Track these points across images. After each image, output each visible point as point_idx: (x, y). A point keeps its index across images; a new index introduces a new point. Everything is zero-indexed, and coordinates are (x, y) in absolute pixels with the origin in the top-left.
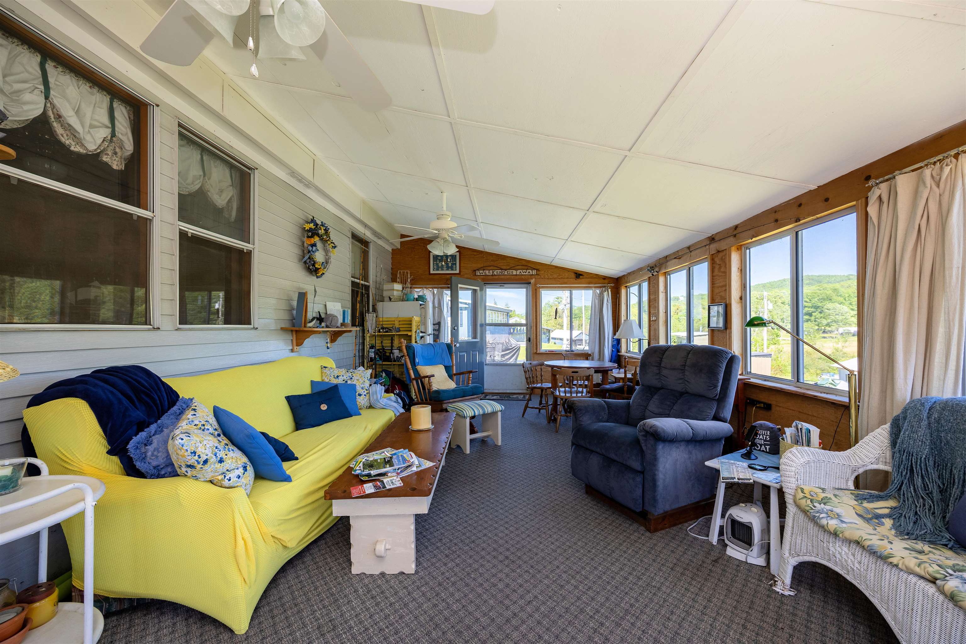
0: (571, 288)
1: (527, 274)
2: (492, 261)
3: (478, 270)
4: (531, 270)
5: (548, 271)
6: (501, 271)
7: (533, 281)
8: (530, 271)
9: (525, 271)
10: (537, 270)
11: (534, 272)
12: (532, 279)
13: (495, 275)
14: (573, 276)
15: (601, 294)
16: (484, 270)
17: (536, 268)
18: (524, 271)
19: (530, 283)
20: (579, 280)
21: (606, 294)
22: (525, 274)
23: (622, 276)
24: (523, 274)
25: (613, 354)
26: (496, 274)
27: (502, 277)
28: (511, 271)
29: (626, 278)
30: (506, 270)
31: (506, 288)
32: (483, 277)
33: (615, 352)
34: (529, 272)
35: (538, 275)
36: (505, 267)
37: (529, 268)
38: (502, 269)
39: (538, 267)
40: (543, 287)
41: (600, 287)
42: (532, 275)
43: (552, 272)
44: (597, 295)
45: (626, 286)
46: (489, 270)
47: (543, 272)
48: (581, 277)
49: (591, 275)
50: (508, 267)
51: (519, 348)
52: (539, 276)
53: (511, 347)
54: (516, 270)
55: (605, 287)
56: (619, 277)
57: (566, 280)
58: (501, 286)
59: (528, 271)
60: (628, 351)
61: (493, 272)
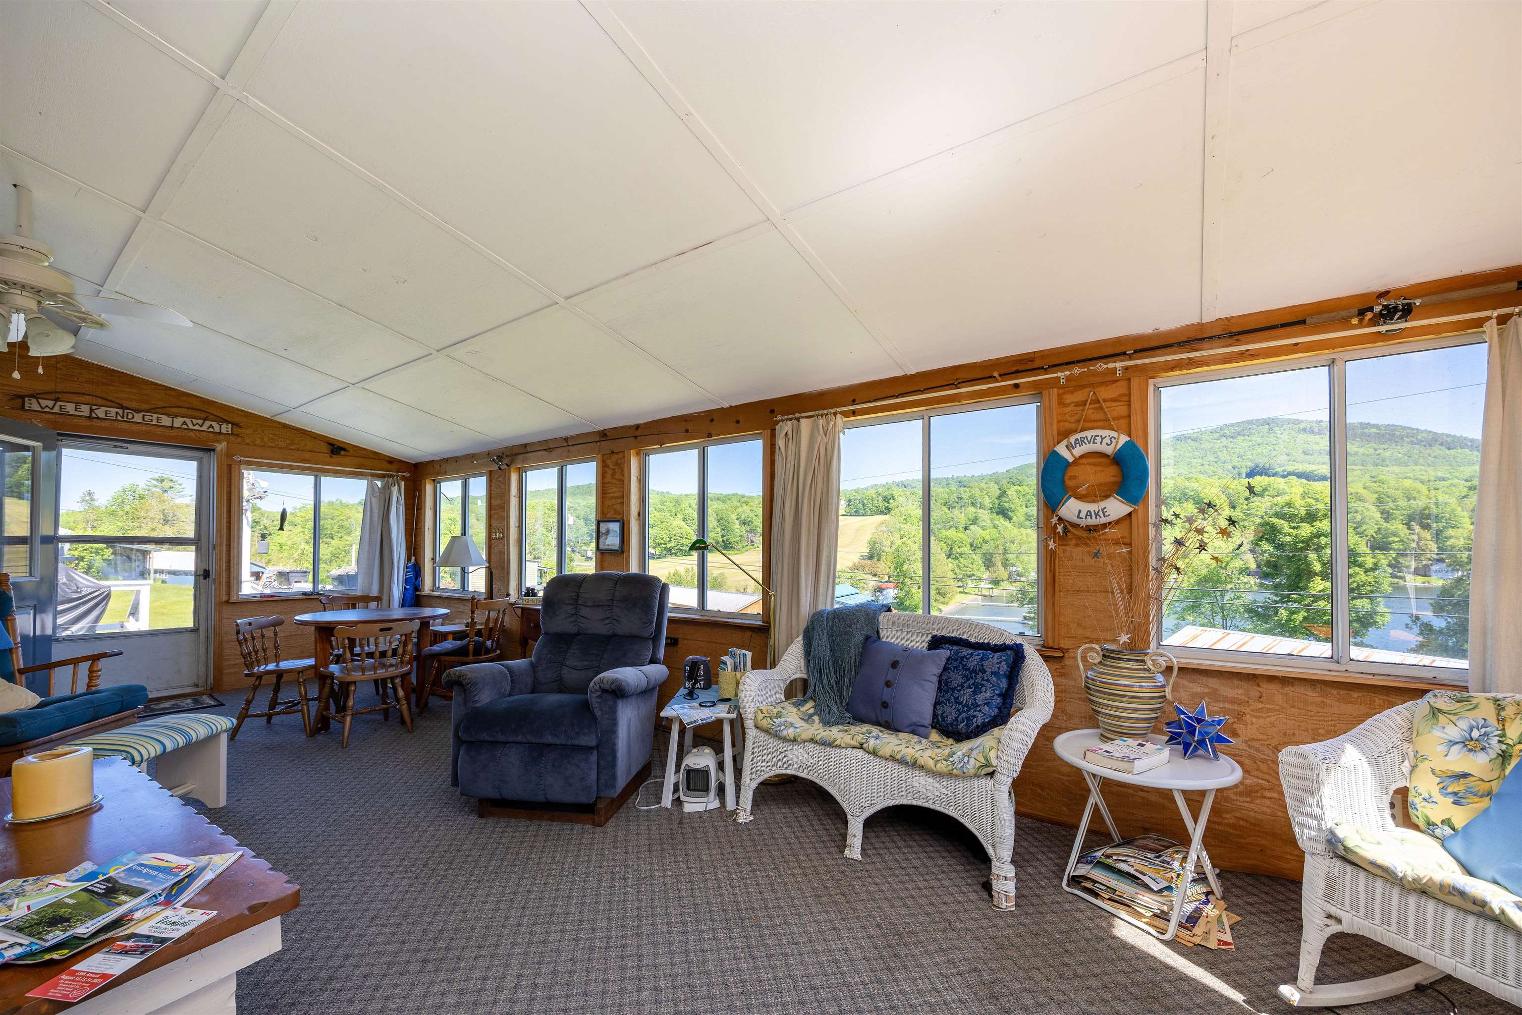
0: (317, 473)
1: (204, 428)
2: (86, 382)
3: (32, 396)
4: (218, 422)
5: (263, 431)
6: (120, 411)
7: (221, 447)
8: (215, 424)
9: (200, 422)
10: (233, 424)
11: (226, 428)
12: (220, 442)
13: (98, 418)
14: (325, 448)
15: (387, 488)
16: (57, 400)
17: (231, 420)
18: (195, 421)
19: (214, 450)
20: (336, 459)
21: (395, 490)
22: (197, 427)
23: (428, 462)
24: (191, 427)
25: (407, 595)
26: (102, 415)
27: (125, 426)
28: (155, 416)
29: (437, 467)
30: (137, 411)
31: (133, 453)
32: (51, 416)
33: (411, 592)
34: (211, 426)
35: (238, 435)
36: (134, 405)
37: (211, 417)
38: (123, 407)
39: (237, 420)
40: (248, 463)
41: (382, 477)
42: (220, 433)
43: (275, 435)
44: (377, 490)
45: (434, 480)
46: (78, 404)
47: (249, 431)
48: (342, 453)
49: (363, 452)
50: (148, 407)
51: (108, 596)
52: (239, 440)
53: (75, 596)
54: (173, 416)
55: (391, 476)
56: (421, 463)
57: (308, 455)
58: (115, 446)
59: (208, 423)
60: (435, 587)
61: (92, 410)
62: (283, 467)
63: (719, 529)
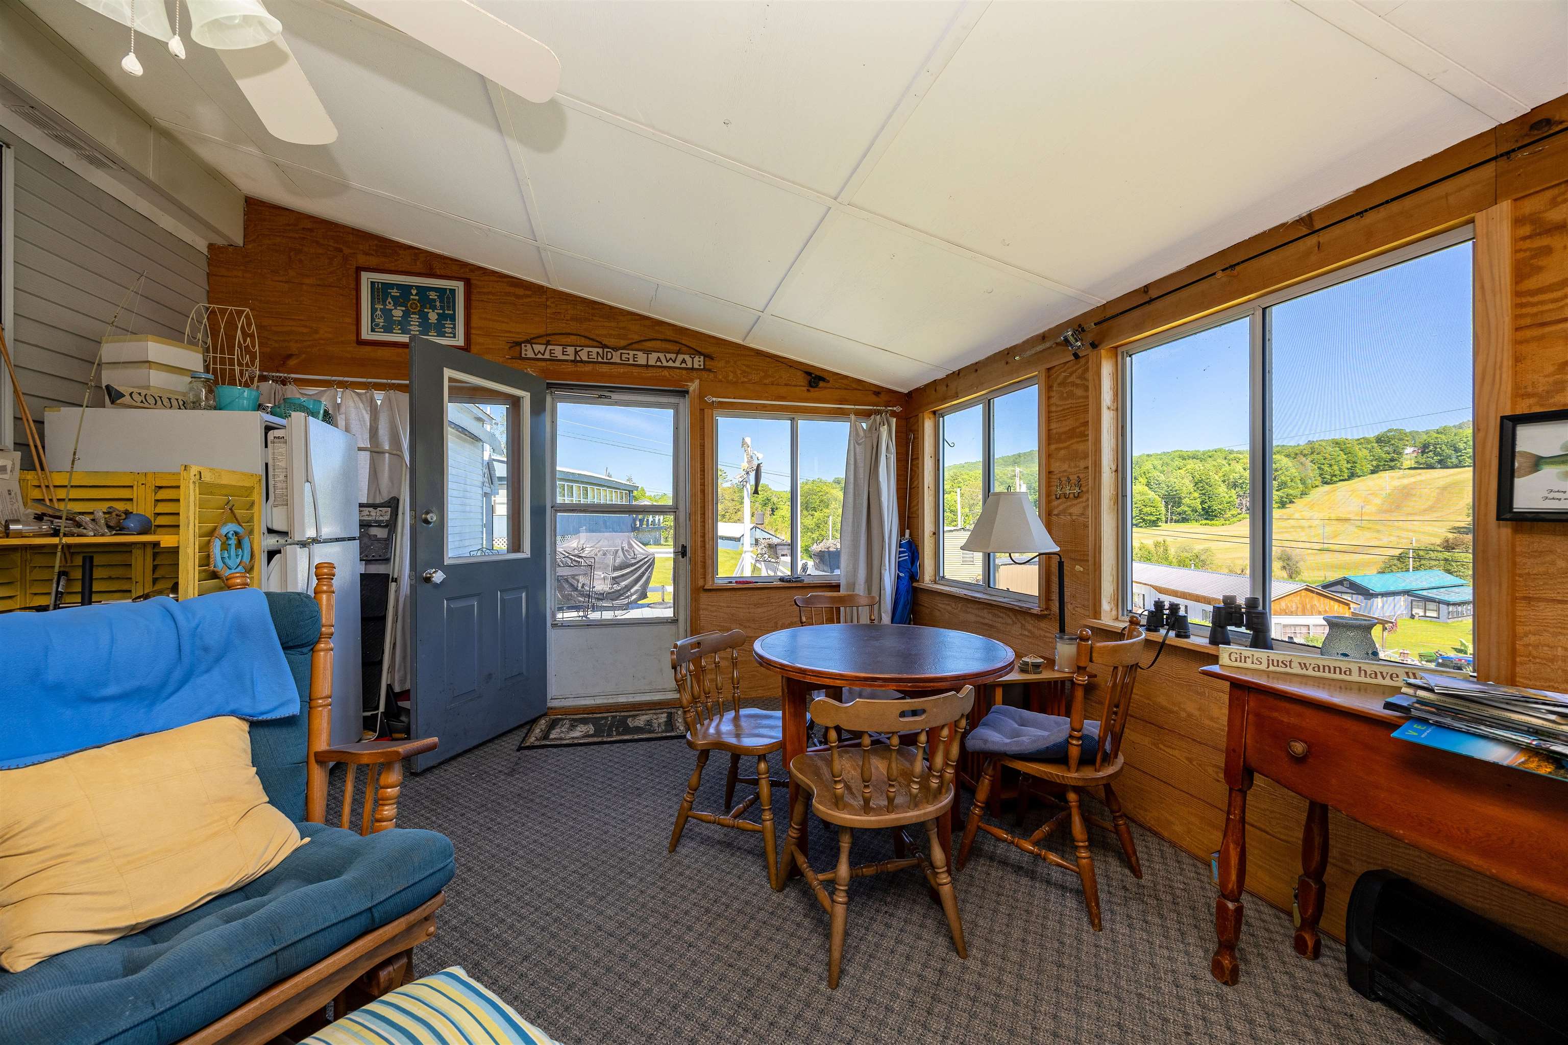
0: (793, 414)
1: (677, 364)
2: (572, 319)
3: (527, 341)
4: (690, 354)
5: (735, 362)
6: (600, 350)
7: (693, 386)
8: (687, 357)
9: (673, 356)
10: (705, 356)
11: (698, 362)
12: (692, 380)
13: (582, 361)
14: (801, 379)
15: (874, 430)
16: (548, 343)
17: (703, 351)
18: (669, 356)
19: (687, 392)
20: (815, 393)
21: (884, 430)
22: (671, 364)
23: (923, 387)
24: (665, 364)
25: (902, 587)
26: (585, 358)
27: (605, 369)
28: (632, 353)
29: (933, 392)
30: (615, 349)
31: (617, 403)
32: (543, 364)
33: (905, 582)
34: (684, 361)
35: (710, 370)
36: (611, 342)
37: (684, 349)
38: (604, 346)
39: (709, 350)
40: (722, 405)
41: (867, 415)
42: (693, 369)
43: (748, 366)
44: (862, 434)
45: (934, 413)
46: (565, 346)
47: (721, 364)
48: (821, 384)
49: (845, 382)
50: (623, 343)
52: (712, 375)
54: (648, 352)
55: (879, 412)
56: (917, 390)
57: (783, 391)
58: (600, 397)
59: (680, 357)
60: (939, 577)
61: (576, 352)
62: (757, 407)
63: (1196, 495)
